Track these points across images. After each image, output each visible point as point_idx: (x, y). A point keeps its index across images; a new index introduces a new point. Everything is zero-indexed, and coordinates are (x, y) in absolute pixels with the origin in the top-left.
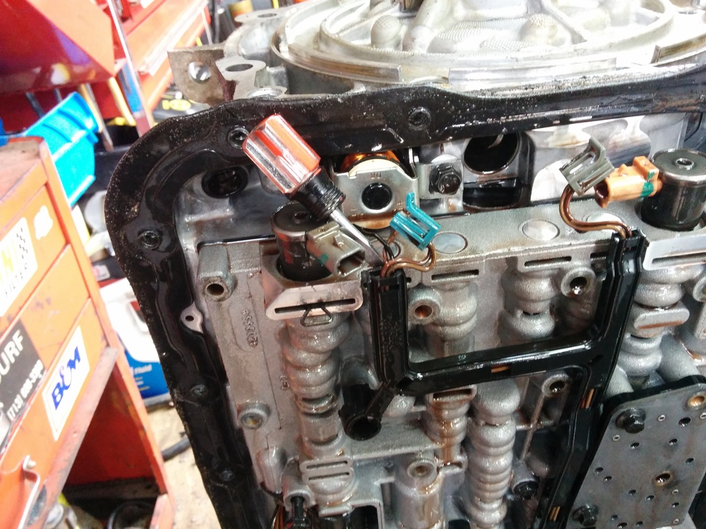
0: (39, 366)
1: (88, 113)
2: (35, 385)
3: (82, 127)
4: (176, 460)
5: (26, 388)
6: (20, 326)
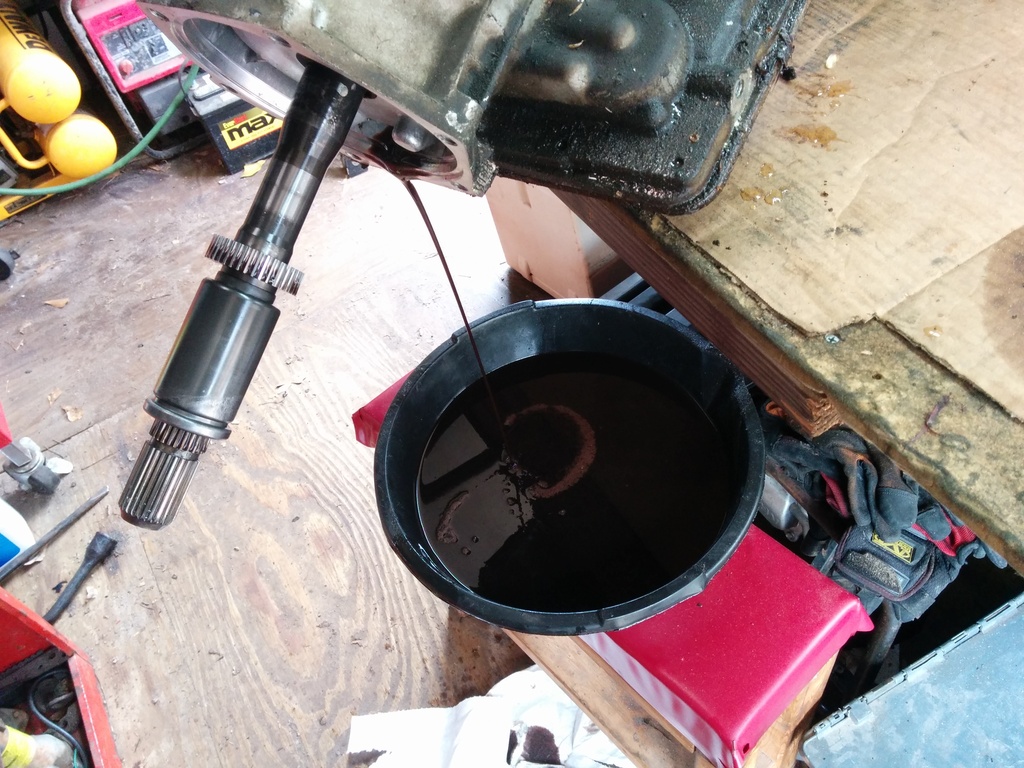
4: (66, 617)
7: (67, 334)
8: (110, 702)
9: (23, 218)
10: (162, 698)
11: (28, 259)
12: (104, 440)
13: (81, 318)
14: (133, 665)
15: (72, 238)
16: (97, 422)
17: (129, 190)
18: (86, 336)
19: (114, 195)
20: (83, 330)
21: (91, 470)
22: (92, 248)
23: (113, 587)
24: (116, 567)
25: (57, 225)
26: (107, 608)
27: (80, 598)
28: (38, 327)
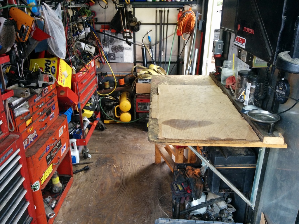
0: (61, 146)
1: (72, 110)
2: (61, 147)
3: (70, 112)
4: (75, 174)
5: (60, 147)
6: (60, 139)
7: (105, 141)
8: (72, 187)
9: (111, 125)
10: (78, 190)
11: (107, 130)
12: (98, 156)
13: (108, 140)
14: (78, 185)
15: (115, 130)
16: (99, 153)
17: (129, 127)
18: (107, 143)
19: (126, 127)
20: (107, 142)
21: (93, 159)
22: (117, 132)
23: (84, 174)
24: (87, 172)
25: (115, 127)
26: (81, 176)
27: (79, 173)
28: (101, 138)
